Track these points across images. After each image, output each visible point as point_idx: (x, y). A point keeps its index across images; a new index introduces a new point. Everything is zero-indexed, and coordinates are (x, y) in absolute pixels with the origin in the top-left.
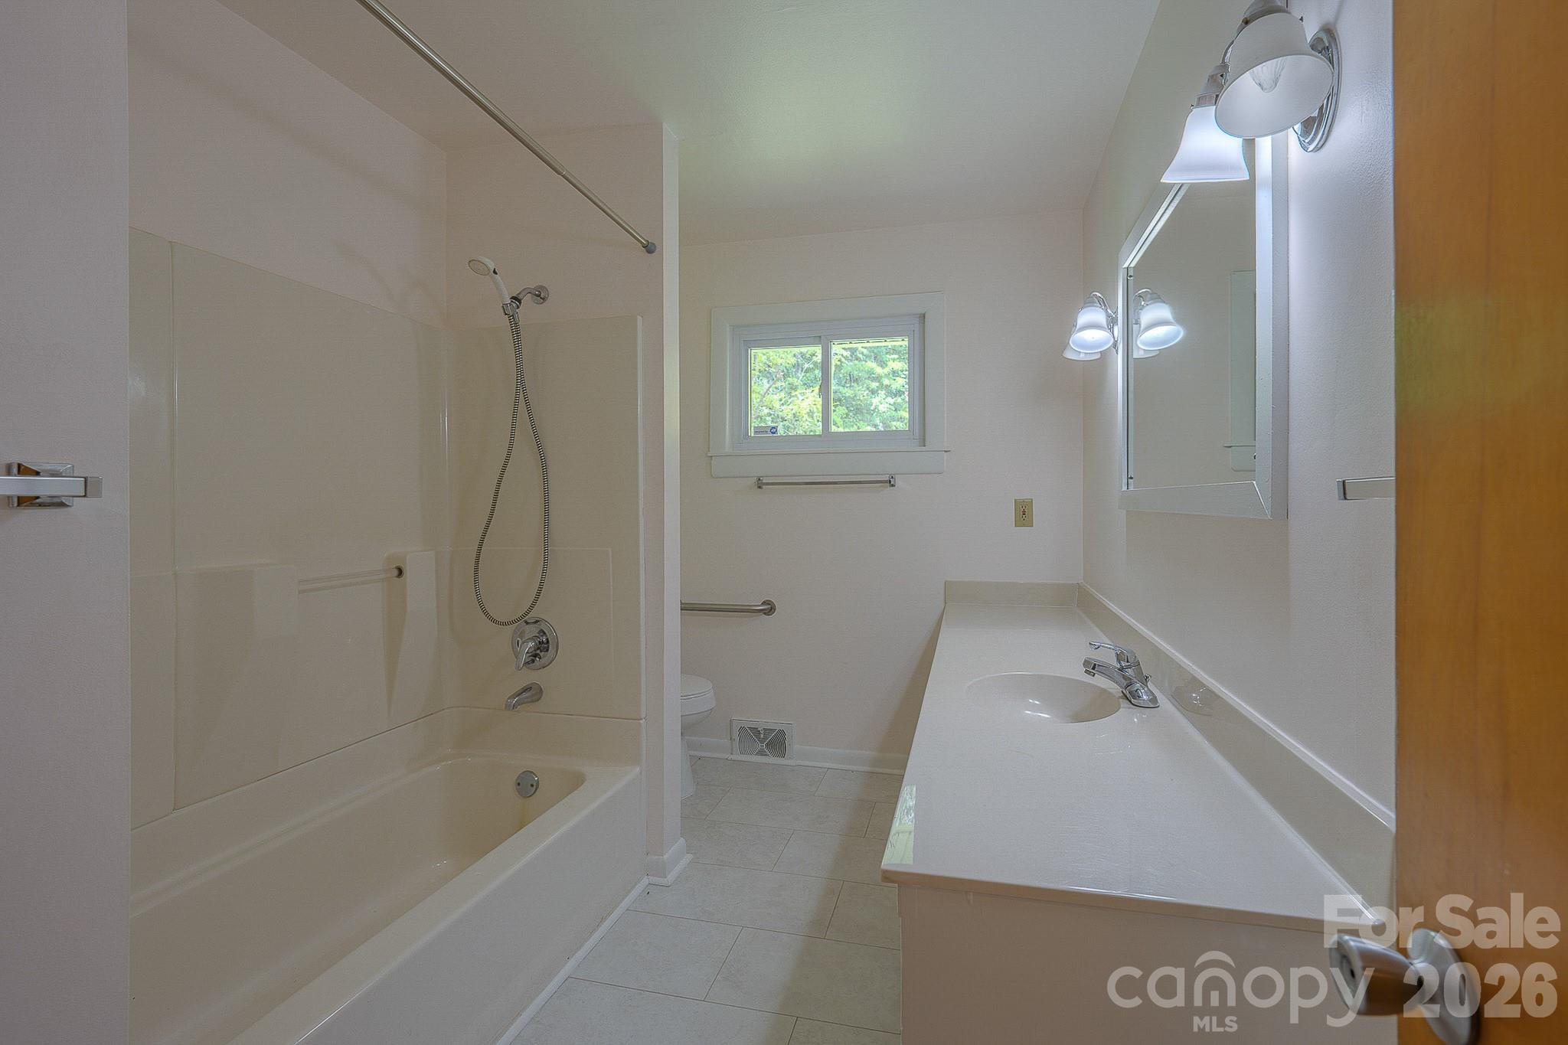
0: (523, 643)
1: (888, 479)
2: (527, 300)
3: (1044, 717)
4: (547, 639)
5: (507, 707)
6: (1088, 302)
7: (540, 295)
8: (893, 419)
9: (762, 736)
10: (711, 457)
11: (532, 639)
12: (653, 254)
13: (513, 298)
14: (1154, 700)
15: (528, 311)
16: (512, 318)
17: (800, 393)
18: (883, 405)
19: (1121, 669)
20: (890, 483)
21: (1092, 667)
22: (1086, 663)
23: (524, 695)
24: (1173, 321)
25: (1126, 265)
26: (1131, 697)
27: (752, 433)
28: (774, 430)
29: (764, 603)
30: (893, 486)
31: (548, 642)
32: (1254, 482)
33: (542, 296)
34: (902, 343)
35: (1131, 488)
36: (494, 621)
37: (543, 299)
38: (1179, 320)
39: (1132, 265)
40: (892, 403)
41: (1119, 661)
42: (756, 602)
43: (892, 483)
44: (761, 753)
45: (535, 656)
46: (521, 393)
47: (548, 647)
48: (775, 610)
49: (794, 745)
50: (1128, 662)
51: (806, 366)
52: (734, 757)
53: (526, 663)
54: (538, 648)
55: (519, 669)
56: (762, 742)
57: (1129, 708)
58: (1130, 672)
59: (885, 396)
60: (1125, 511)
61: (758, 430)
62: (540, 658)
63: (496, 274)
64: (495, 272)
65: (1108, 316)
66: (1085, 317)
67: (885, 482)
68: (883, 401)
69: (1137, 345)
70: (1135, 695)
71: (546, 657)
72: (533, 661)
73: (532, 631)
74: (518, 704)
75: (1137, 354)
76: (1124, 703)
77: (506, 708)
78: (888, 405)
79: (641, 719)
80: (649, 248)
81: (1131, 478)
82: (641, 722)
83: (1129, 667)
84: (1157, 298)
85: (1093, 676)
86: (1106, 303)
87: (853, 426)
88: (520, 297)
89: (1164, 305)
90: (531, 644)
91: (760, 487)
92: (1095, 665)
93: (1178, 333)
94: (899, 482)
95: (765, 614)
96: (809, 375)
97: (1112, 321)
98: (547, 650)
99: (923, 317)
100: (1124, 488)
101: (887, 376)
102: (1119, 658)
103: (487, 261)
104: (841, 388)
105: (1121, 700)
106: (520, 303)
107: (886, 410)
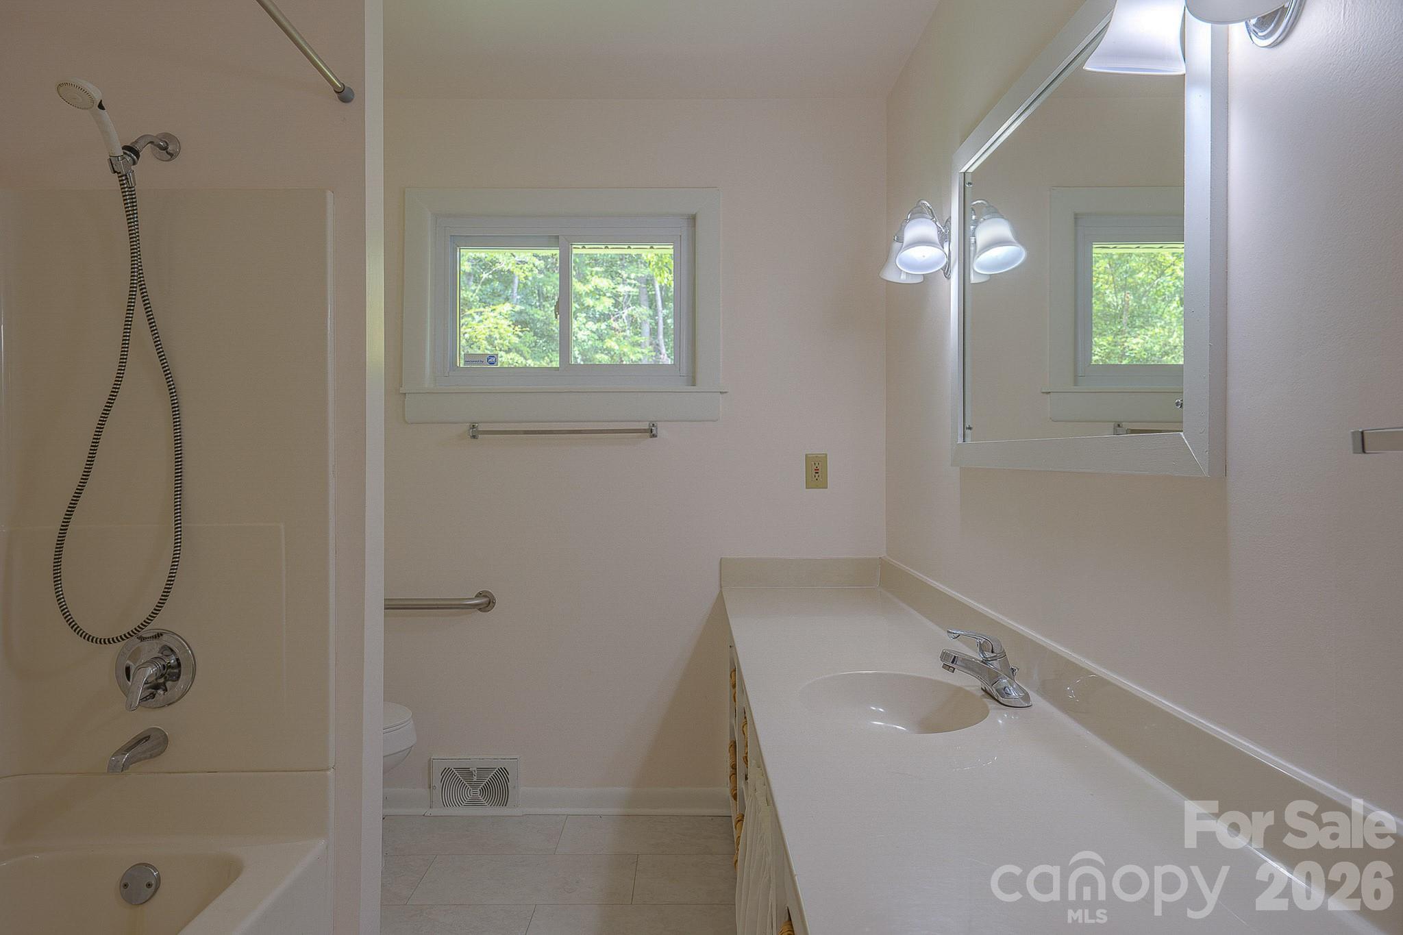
0: (138, 668)
1: (647, 427)
2: (146, 152)
3: (899, 729)
4: (178, 660)
5: (113, 768)
6: (918, 212)
7: (166, 148)
8: (596, 350)
9: (475, 778)
10: (405, 394)
11: (152, 661)
12: (348, 104)
13: (125, 148)
14: (1026, 697)
15: (147, 171)
16: (124, 178)
17: (477, 313)
18: (582, 332)
19: (985, 661)
20: (651, 432)
21: (951, 661)
22: (944, 656)
23: (139, 748)
24: (1013, 240)
25: (963, 170)
26: (996, 696)
27: (461, 363)
28: (492, 359)
29: (479, 595)
30: (654, 436)
31: (179, 665)
32: (1182, 433)
33: (170, 148)
34: (667, 251)
35: (968, 440)
36: (90, 638)
37: (171, 155)
38: (1020, 237)
39: (971, 170)
40: (594, 330)
41: (982, 651)
42: (468, 594)
43: (654, 432)
44: (474, 803)
45: (156, 687)
46: (139, 292)
47: (180, 671)
48: (494, 603)
49: (521, 789)
50: (993, 652)
51: (485, 276)
52: (436, 811)
53: (144, 699)
54: (162, 676)
55: (130, 708)
56: (474, 787)
57: (1000, 709)
58: (995, 665)
59: (585, 321)
60: (959, 468)
61: (470, 358)
62: (166, 690)
63: (103, 108)
64: (101, 106)
65: (939, 231)
66: (915, 230)
67: (645, 431)
68: (583, 326)
69: (974, 270)
70: (1004, 692)
71: (175, 688)
72: (153, 696)
73: (151, 649)
74: (130, 762)
75: (973, 279)
76: (991, 704)
77: (108, 771)
78: (589, 333)
79: (328, 769)
80: (344, 95)
81: (970, 428)
82: (329, 773)
83: (994, 659)
84: (994, 212)
85: (953, 672)
86: (938, 214)
87: (543, 358)
88: (137, 147)
89: (1002, 220)
90: (151, 671)
91: (474, 437)
92: (955, 657)
93: (1020, 254)
94: (662, 431)
95: (480, 609)
96: (488, 288)
97: (944, 237)
98: (178, 678)
99: (693, 219)
100: (960, 441)
101: (587, 294)
102: (982, 649)
103: (90, 88)
104: (529, 309)
105: (985, 700)
106: (138, 156)
107: (586, 338)
